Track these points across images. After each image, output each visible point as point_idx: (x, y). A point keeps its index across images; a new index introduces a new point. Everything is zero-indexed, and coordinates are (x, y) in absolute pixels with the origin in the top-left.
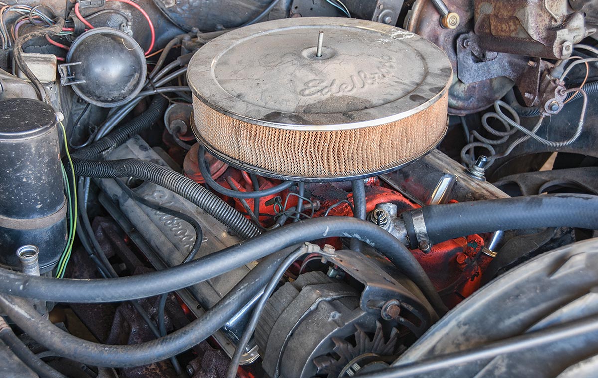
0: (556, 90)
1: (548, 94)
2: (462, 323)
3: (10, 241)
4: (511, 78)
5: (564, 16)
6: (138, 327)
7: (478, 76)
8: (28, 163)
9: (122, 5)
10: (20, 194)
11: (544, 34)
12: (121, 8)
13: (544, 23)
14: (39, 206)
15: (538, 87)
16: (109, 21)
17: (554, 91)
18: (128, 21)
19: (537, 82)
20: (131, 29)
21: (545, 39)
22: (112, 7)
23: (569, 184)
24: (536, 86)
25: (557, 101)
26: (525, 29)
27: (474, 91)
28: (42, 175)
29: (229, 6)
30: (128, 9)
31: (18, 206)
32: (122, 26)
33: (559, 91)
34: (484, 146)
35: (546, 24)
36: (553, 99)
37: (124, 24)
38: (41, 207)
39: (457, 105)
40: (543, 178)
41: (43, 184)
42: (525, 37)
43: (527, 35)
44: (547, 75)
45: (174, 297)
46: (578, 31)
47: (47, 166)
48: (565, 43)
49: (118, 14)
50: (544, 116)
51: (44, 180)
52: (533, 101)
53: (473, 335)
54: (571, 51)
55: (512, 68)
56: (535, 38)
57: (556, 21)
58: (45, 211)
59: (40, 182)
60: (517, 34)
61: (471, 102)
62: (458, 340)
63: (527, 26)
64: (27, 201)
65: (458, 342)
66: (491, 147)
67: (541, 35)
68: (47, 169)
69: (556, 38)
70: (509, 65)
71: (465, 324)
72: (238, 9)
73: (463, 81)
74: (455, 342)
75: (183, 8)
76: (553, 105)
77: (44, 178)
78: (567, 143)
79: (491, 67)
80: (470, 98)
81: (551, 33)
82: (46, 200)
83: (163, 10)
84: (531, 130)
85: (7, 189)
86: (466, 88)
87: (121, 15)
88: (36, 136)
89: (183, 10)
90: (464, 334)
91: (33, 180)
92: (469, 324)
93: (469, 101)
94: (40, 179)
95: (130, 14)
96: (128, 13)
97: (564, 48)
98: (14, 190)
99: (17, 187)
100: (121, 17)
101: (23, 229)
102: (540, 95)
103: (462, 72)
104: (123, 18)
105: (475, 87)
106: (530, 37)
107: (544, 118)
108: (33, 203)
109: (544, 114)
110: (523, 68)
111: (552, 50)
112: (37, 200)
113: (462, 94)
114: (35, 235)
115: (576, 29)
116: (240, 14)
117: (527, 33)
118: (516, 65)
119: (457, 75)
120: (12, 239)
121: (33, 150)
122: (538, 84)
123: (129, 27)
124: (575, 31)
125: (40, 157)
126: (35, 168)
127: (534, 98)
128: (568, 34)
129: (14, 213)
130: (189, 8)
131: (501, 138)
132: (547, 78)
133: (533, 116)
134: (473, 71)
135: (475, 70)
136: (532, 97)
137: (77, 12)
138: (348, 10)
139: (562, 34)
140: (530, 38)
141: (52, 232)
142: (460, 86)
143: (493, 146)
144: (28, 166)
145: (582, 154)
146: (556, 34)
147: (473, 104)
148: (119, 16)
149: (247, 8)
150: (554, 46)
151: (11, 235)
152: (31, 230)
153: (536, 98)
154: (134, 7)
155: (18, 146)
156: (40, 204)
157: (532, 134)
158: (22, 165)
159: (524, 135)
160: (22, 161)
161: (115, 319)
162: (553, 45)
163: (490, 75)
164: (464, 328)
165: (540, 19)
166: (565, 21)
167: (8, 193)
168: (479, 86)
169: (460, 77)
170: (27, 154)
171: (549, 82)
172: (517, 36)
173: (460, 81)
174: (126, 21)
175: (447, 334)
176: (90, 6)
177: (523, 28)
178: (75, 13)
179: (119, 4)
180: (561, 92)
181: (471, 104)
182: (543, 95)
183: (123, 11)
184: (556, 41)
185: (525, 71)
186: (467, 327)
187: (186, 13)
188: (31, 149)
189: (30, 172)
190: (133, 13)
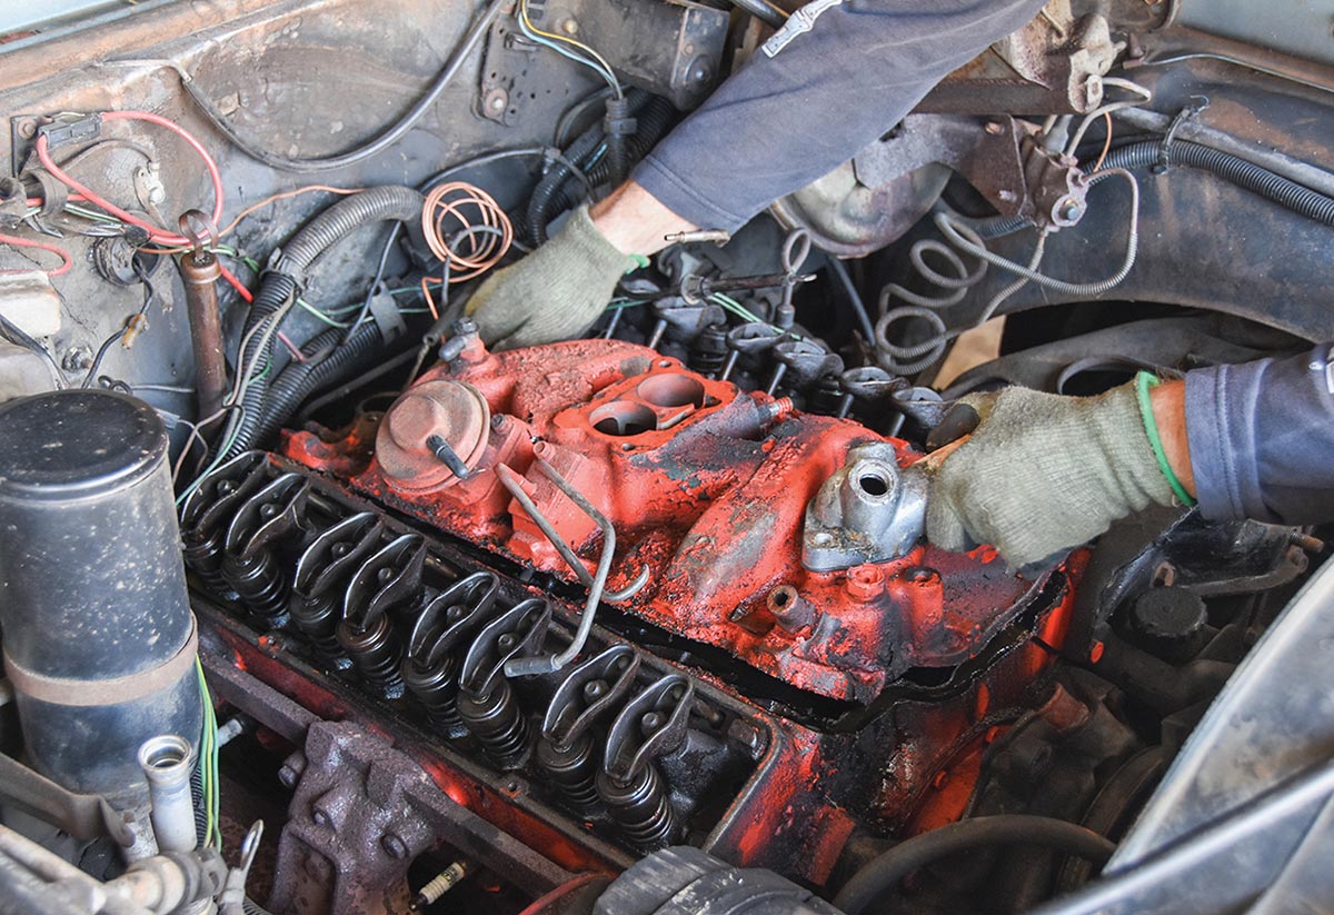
0: (1069, 177)
1: (1050, 187)
2: (1239, 717)
3: (90, 735)
4: (948, 163)
5: (1069, 23)
6: (353, 862)
7: (890, 169)
8: (127, 545)
9: (133, 127)
10: (111, 621)
11: (1042, 65)
12: (131, 132)
13: (1038, 44)
14: (153, 640)
15: (1022, 176)
16: (108, 167)
17: (1065, 179)
18: (150, 161)
19: (1017, 166)
20: (161, 177)
21: (1045, 74)
22: (112, 134)
23: (1111, 365)
24: (1019, 175)
25: (1075, 198)
26: (1004, 61)
27: (886, 202)
28: (154, 567)
29: (350, 91)
30: (146, 133)
31: (106, 650)
32: (140, 174)
33: (1075, 179)
34: (917, 312)
35: (1042, 44)
36: (1067, 196)
37: (144, 170)
38: (158, 642)
39: (858, 236)
40: (1049, 360)
41: (159, 586)
42: (1004, 76)
43: (1009, 71)
44: (1036, 149)
45: (425, 775)
46: (1102, 51)
47: (164, 542)
48: (1090, 78)
49: (127, 147)
50: (1046, 234)
51: (159, 577)
52: (1019, 207)
53: (1274, 737)
54: (1101, 93)
55: (948, 142)
56: (1028, 75)
57: (1059, 35)
58: (167, 649)
59: (151, 583)
60: (985, 71)
61: (882, 225)
62: (1245, 755)
63: (1008, 52)
64: (128, 635)
65: (1245, 760)
66: (931, 313)
67: (1037, 68)
68: (163, 549)
69: (1070, 71)
70: (943, 136)
71: (1248, 719)
72: (370, 96)
73: (866, 184)
74: (1240, 761)
75: (256, 111)
76: (1069, 208)
77: (158, 571)
78: (1112, 283)
79: (911, 146)
80: (879, 218)
81: (1058, 60)
82: (166, 621)
83: (223, 124)
84: (1027, 265)
85: (78, 615)
86: (870, 198)
87: (133, 149)
88: (141, 478)
89: (256, 116)
90: (1254, 740)
91: (139, 581)
92: (1254, 716)
93: (879, 225)
94: (152, 574)
95: (151, 145)
96: (146, 142)
97: (1090, 90)
98: (95, 614)
99: (103, 607)
100: (134, 152)
101: (122, 700)
102: (1035, 191)
103: (862, 165)
104: (138, 155)
105: (885, 194)
106: (1018, 74)
107: (1046, 238)
108: (142, 634)
109: (1050, 229)
110: (971, 139)
111: (1067, 95)
112: (147, 627)
113: (863, 212)
114: (148, 710)
115: (1099, 47)
116: (374, 106)
117: (1010, 67)
118: (956, 134)
119: (852, 173)
120: (94, 729)
121: (136, 513)
122: (1021, 170)
123: (155, 175)
124: (1100, 52)
125: (149, 526)
126: (141, 552)
127: (1020, 200)
128: (1090, 60)
129: (97, 669)
130: (269, 109)
131: (954, 291)
132: (1038, 155)
133: (1000, 235)
134: (881, 160)
135: (885, 157)
136: (1015, 198)
137: (45, 158)
138: (609, 64)
139: (1080, 62)
140: (1017, 76)
141: (182, 693)
142: (858, 195)
143: (937, 311)
144: (127, 551)
145: (1125, 298)
146: (1069, 61)
147: (886, 230)
148: (129, 151)
149: (388, 91)
150: (1069, 88)
151: (90, 721)
152: (139, 699)
153: (1025, 199)
154: (159, 125)
155: (102, 509)
156: (156, 634)
157: (1032, 271)
158: (112, 552)
159: (1017, 277)
160: (114, 543)
161: (282, 854)
162: (1067, 86)
163: (912, 164)
164: (1248, 729)
165: (1031, 35)
166: (1074, 34)
167: (80, 625)
168: (894, 189)
169: (859, 177)
170: (123, 524)
171: (1046, 163)
172: (983, 75)
173: (859, 184)
174: (146, 161)
175: (1215, 747)
176: (73, 139)
177: (1001, 58)
178: (38, 159)
179: (128, 125)
180: (1080, 180)
181: (883, 230)
182: (1042, 191)
183: (135, 139)
184: (1071, 77)
185: (978, 145)
186: (1253, 723)
187: (263, 123)
188: (132, 509)
189: (132, 565)
190: (157, 139)
